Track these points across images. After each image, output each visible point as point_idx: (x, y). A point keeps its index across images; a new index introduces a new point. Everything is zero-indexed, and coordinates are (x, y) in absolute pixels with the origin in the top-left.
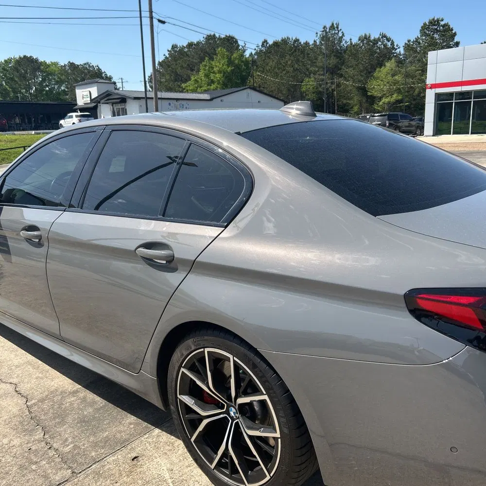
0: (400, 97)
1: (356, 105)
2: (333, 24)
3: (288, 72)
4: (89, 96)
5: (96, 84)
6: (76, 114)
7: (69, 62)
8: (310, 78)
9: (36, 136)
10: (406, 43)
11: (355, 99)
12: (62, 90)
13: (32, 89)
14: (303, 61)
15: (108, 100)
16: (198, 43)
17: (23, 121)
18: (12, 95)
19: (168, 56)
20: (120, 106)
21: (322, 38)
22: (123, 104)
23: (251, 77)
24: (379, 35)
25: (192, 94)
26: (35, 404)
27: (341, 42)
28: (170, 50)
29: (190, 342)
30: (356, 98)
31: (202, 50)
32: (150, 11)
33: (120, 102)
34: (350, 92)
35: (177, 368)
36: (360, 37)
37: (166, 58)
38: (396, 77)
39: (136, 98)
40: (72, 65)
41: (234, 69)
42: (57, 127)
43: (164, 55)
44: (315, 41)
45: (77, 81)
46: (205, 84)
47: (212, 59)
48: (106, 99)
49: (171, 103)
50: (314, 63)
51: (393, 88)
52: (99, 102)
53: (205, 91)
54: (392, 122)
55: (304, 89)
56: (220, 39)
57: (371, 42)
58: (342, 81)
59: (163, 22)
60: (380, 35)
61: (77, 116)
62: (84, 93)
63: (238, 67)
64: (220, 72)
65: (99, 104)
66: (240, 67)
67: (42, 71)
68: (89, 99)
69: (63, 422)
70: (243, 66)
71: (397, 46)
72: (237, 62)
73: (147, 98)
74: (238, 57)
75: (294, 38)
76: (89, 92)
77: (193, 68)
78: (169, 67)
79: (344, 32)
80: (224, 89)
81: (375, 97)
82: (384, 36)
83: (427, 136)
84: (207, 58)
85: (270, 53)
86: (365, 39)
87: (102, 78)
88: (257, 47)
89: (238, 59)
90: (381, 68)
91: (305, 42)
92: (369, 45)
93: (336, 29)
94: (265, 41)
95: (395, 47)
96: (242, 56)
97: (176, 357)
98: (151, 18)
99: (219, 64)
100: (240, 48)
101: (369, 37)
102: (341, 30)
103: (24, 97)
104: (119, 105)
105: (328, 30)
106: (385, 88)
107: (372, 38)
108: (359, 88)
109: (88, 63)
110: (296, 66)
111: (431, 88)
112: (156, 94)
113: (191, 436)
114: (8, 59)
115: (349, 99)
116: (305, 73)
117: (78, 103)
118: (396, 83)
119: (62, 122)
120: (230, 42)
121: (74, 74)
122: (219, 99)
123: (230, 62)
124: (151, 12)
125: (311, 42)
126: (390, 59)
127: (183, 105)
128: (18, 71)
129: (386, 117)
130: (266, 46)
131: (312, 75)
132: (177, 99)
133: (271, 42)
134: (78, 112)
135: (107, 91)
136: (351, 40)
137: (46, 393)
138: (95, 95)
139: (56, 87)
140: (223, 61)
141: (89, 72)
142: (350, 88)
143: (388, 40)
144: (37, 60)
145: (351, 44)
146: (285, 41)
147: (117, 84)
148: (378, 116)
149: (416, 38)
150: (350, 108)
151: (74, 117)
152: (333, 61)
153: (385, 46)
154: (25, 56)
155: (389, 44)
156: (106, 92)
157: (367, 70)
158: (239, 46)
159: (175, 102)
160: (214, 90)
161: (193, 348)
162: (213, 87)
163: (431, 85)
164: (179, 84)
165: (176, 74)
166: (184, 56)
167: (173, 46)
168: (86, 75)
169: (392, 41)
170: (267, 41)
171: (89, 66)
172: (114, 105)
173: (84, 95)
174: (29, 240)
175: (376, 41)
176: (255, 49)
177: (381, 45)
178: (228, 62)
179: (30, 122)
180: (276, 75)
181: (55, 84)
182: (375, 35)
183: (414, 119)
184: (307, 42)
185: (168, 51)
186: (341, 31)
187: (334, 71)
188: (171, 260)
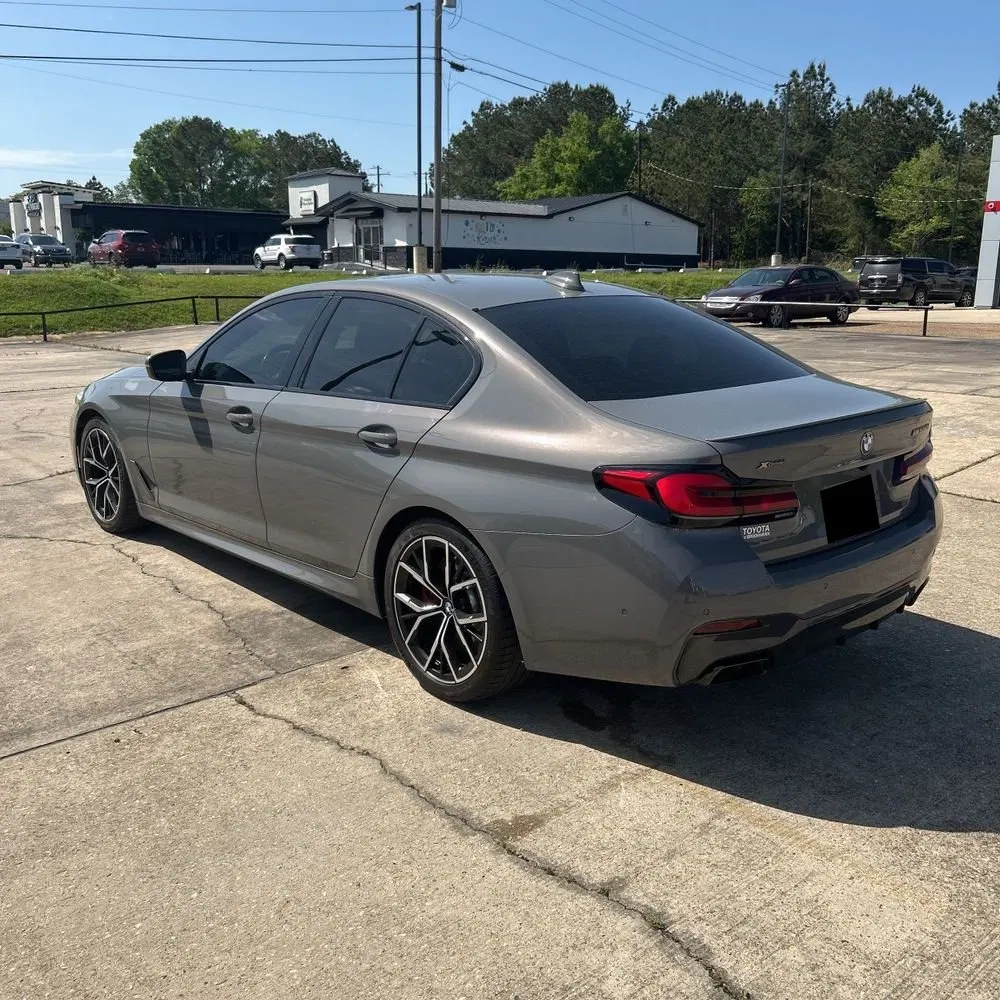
0: (946, 224)
1: (852, 235)
2: (812, 67)
3: (712, 163)
4: (313, 201)
5: (328, 178)
6: (287, 236)
7: (279, 131)
8: (757, 177)
9: (213, 277)
10: (965, 110)
11: (851, 225)
12: (262, 186)
13: (205, 182)
14: (745, 141)
15: (348, 211)
16: (534, 100)
17: (185, 244)
18: (167, 192)
19: (471, 125)
20: (370, 224)
21: (788, 96)
22: (377, 220)
23: (636, 170)
24: (910, 92)
25: (512, 204)
26: (233, 620)
27: (827, 104)
28: (476, 111)
29: (408, 532)
30: (852, 221)
31: (540, 114)
32: (436, 48)
33: (372, 216)
34: (843, 208)
35: (394, 563)
36: (868, 96)
37: (468, 128)
38: (941, 182)
39: (401, 210)
40: (283, 137)
41: (601, 155)
42: (250, 259)
43: (465, 123)
44: (771, 102)
45: (292, 171)
46: (542, 183)
47: (558, 133)
48: (344, 209)
49: (470, 221)
50: (768, 146)
51: (933, 204)
52: (332, 215)
53: (541, 199)
54: (909, 276)
55: (743, 200)
56: (578, 92)
57: (892, 105)
58: (823, 185)
59: (461, 68)
60: (913, 92)
61: (288, 241)
62: (302, 195)
63: (610, 151)
64: (572, 160)
65: (330, 218)
66: (615, 151)
67: (225, 148)
68: (312, 207)
69: (265, 636)
70: (621, 150)
71: (949, 115)
72: (607, 139)
73: (421, 210)
74: (611, 130)
75: (731, 94)
76: (312, 194)
77: (519, 150)
78: (472, 146)
79: (835, 84)
80: (579, 195)
81: (893, 222)
82: (921, 93)
83: (980, 308)
84: (549, 131)
85: (679, 122)
86: (879, 99)
87: (340, 166)
88: (654, 110)
89: (611, 134)
90: (909, 160)
91: (753, 101)
92: (888, 111)
93: (819, 77)
94: (671, 99)
95: (945, 116)
96: (621, 127)
97: (395, 550)
98: (439, 60)
99: (572, 143)
100: (618, 112)
101: (889, 95)
102: (828, 79)
103: (188, 199)
104: (369, 221)
105: (800, 80)
106: (915, 204)
107: (895, 97)
108: (859, 202)
109: (314, 134)
110: (730, 152)
111: (994, 210)
112: (438, 203)
113: (406, 639)
114: (164, 123)
115: (837, 223)
116: (746, 167)
117: (291, 214)
118: (938, 193)
119: (259, 251)
120: (598, 101)
121: (287, 155)
122: (566, 216)
123: (594, 140)
124: (438, 48)
125: (766, 105)
126: (929, 142)
127: (493, 225)
128: (180, 146)
129: (899, 265)
130: (672, 108)
131: (761, 171)
132: (482, 214)
133: (682, 101)
134: (289, 233)
135: (349, 194)
136: (848, 100)
137: (245, 612)
138: (324, 199)
139: (251, 179)
140: (579, 139)
141: (315, 153)
142: (839, 202)
143: (930, 101)
144: (218, 126)
145: (850, 108)
146: (711, 99)
147: (368, 178)
148: (883, 263)
149: (989, 100)
150: (840, 242)
151: (283, 242)
152: (808, 143)
153: (923, 114)
154: (196, 119)
155: (931, 111)
156: (345, 196)
157: (879, 164)
158: (615, 107)
159: (477, 219)
160: (558, 196)
161: (412, 537)
162: (557, 189)
163: (995, 203)
164: (490, 181)
165: (487, 162)
166: (503, 125)
167: (482, 105)
168: (309, 157)
169: (939, 103)
170: (673, 99)
171: (317, 140)
172: (360, 222)
173: (304, 199)
174: (236, 424)
175: (902, 104)
176: (649, 114)
177: (914, 111)
178: (589, 139)
179: (198, 249)
180: (687, 169)
181: (248, 175)
182: (901, 91)
183: (958, 272)
184: (757, 102)
185: (473, 114)
186: (829, 82)
187: (809, 165)
188: (394, 443)
